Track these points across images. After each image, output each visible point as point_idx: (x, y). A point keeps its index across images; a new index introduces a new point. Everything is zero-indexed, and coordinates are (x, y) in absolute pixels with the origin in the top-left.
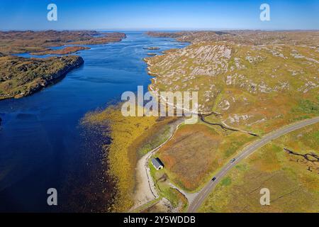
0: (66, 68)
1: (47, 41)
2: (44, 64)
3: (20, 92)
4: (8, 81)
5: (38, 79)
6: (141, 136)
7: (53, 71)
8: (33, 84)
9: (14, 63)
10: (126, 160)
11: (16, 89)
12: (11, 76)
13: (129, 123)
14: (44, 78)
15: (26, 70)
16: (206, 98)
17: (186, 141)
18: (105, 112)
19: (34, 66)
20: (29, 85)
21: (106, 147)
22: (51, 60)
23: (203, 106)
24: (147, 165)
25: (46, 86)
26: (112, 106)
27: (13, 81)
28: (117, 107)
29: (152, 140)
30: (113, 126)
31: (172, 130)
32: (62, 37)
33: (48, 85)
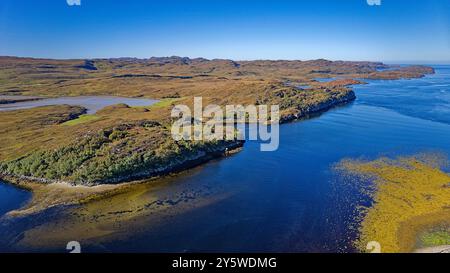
0: (329, 101)
1: (313, 72)
2: (303, 93)
5: (293, 108)
6: (432, 215)
7: (312, 102)
8: (286, 112)
9: (273, 87)
10: (392, 238)
12: (266, 101)
13: (412, 189)
14: (299, 108)
15: (282, 97)
18: (372, 163)
19: (292, 93)
21: (362, 209)
22: (312, 90)
25: (300, 117)
26: (386, 159)
28: (395, 161)
30: (381, 186)
32: (333, 68)
33: (302, 116)
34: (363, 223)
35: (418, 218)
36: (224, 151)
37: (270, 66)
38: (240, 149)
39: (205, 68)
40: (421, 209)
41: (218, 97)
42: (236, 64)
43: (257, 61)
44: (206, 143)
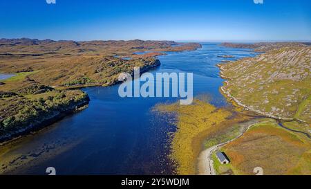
0: (144, 67)
1: (133, 48)
2: (127, 62)
3: (106, 82)
4: (100, 73)
6: (207, 130)
8: (117, 77)
9: (106, 60)
10: (188, 149)
11: (104, 80)
12: (102, 70)
13: (197, 117)
15: (114, 66)
16: (287, 102)
17: (259, 142)
18: (175, 104)
19: (120, 63)
20: (114, 77)
21: (171, 134)
22: (133, 60)
23: (282, 111)
24: (211, 157)
27: (103, 73)
29: (219, 135)
30: (180, 117)
31: (242, 129)
32: (145, 46)
34: (172, 143)
35: (202, 133)
36: (74, 109)
37: (103, 45)
38: (87, 106)
39: (53, 47)
40: (202, 127)
41: (65, 69)
42: (78, 44)
43: (93, 41)
44: (59, 105)
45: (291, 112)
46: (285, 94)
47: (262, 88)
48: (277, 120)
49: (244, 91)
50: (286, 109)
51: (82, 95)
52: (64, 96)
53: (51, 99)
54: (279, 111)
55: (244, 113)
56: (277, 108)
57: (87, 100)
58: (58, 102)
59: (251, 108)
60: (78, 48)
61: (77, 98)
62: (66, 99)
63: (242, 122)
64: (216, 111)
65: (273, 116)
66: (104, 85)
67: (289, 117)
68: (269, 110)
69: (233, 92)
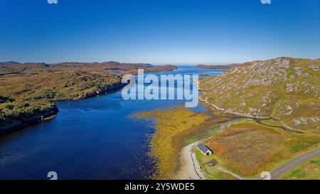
1: (107, 69)
2: (101, 78)
3: (78, 96)
4: (71, 87)
5: (95, 88)
6: (187, 130)
7: (108, 83)
8: (90, 91)
9: (78, 74)
11: (76, 93)
12: (73, 84)
14: (99, 88)
15: (86, 80)
16: (263, 103)
19: (93, 78)
20: (86, 91)
22: (108, 76)
23: (259, 110)
25: (100, 94)
27: (75, 87)
31: (223, 127)
32: (120, 67)
33: (102, 93)
36: (40, 119)
37: (75, 66)
38: (55, 116)
40: (182, 128)
42: (47, 66)
43: (65, 63)
45: (267, 111)
46: (260, 96)
47: (238, 93)
48: (255, 119)
49: (221, 98)
50: (263, 109)
51: (49, 105)
52: (27, 105)
53: (11, 108)
54: (256, 111)
55: (223, 115)
56: (254, 108)
57: (55, 110)
58: (19, 110)
59: (230, 111)
60: (47, 69)
61: (42, 108)
62: (30, 108)
63: (222, 122)
64: (195, 115)
65: (251, 116)
66: (75, 99)
67: (266, 116)
68: (247, 111)
69: (210, 99)
